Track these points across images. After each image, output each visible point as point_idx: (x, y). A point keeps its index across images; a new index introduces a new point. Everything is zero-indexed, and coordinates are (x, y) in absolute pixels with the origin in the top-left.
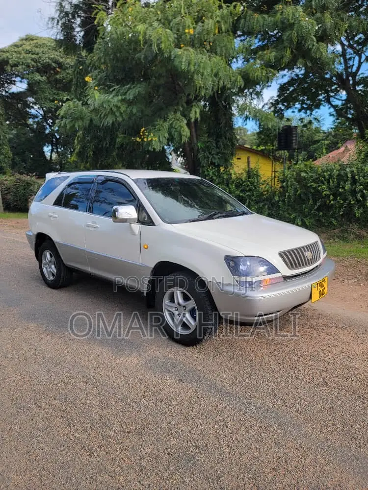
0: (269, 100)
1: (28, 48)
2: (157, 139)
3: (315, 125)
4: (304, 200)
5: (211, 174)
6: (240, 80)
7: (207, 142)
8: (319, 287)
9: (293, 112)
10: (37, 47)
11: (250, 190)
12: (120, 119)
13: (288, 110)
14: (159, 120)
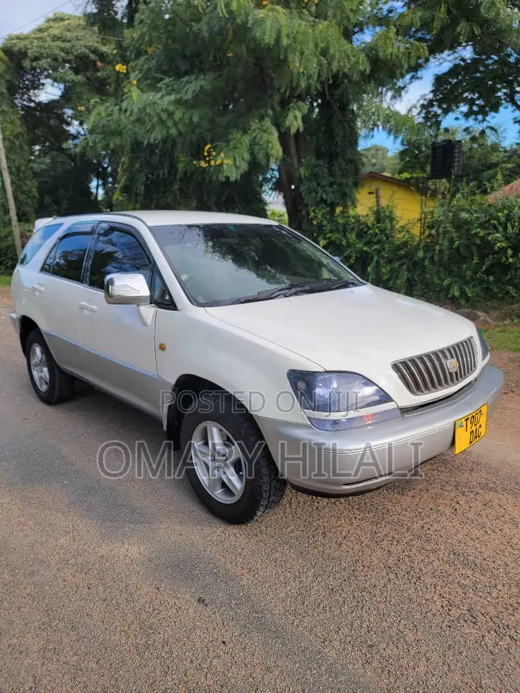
0: (419, 101)
1: (57, 32)
2: (230, 162)
3: (491, 138)
4: (465, 257)
5: (319, 216)
6: (363, 60)
7: (316, 166)
8: (469, 425)
9: (457, 119)
10: (69, 30)
11: (379, 242)
12: (173, 131)
13: (447, 116)
14: (235, 132)
